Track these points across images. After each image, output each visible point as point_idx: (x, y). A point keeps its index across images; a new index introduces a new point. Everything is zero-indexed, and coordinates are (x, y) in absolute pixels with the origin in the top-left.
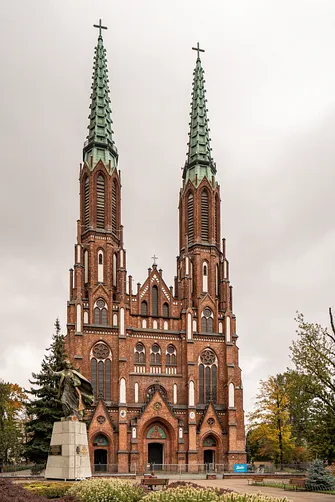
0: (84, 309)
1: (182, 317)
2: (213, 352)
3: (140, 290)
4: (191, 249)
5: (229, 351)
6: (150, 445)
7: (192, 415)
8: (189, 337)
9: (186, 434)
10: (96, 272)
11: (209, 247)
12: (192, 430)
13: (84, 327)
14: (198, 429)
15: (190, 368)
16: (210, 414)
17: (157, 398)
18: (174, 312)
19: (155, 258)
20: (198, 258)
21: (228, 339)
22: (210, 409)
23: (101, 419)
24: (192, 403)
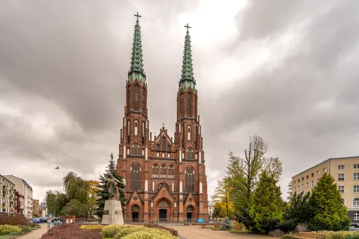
0: (127, 148)
1: (177, 151)
2: (192, 168)
3: (156, 139)
4: (182, 120)
5: (200, 167)
6: (160, 210)
7: (181, 197)
8: (180, 161)
9: (178, 205)
10: (134, 131)
11: (191, 120)
12: (181, 203)
13: (127, 156)
14: (184, 203)
15: (180, 175)
16: (190, 196)
17: (164, 189)
18: (173, 149)
19: (163, 124)
20: (185, 125)
21: (200, 162)
22: (190, 194)
23: (135, 198)
24: (181, 191)
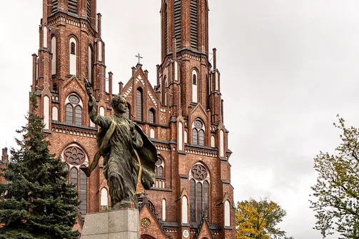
0: (53, 103)
1: (170, 125)
2: (205, 166)
3: (122, 90)
4: (179, 53)
5: (223, 166)
7: (186, 234)
10: (68, 63)
11: (200, 55)
13: (53, 124)
15: (182, 182)
16: (204, 233)
17: (145, 213)
18: (162, 119)
19: (139, 57)
20: (188, 65)
21: (222, 154)
22: (204, 228)
24: (185, 220)
